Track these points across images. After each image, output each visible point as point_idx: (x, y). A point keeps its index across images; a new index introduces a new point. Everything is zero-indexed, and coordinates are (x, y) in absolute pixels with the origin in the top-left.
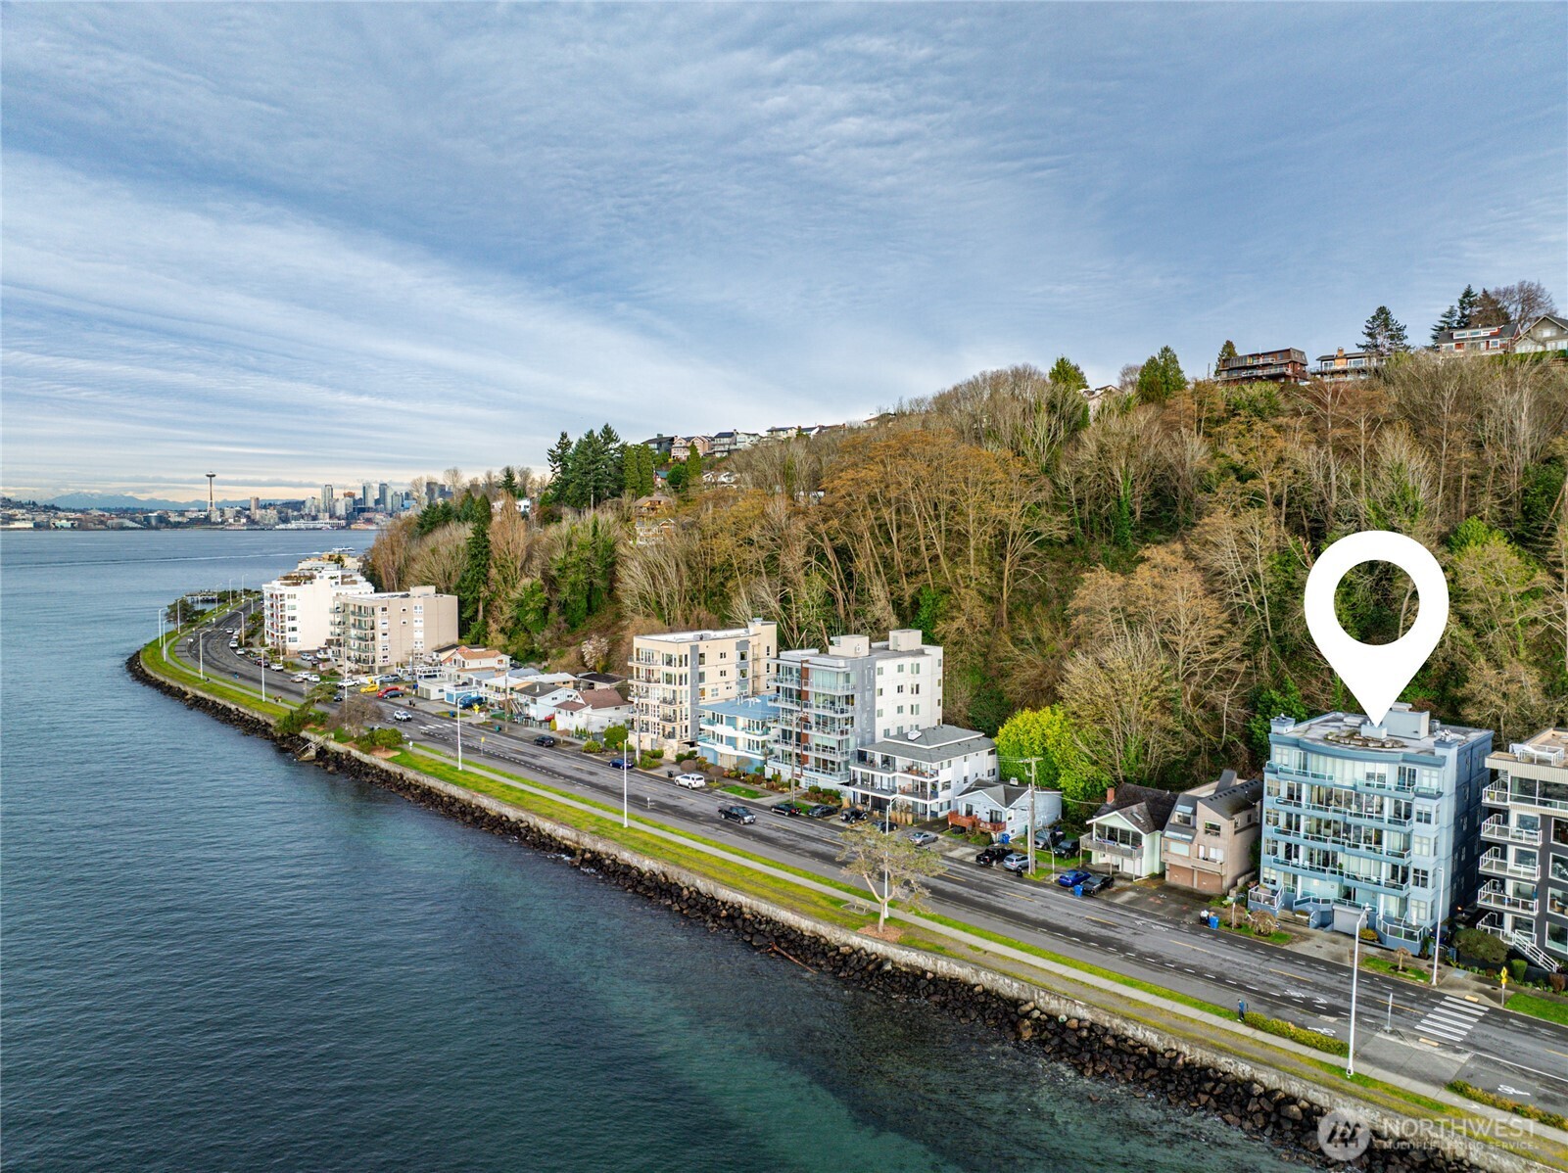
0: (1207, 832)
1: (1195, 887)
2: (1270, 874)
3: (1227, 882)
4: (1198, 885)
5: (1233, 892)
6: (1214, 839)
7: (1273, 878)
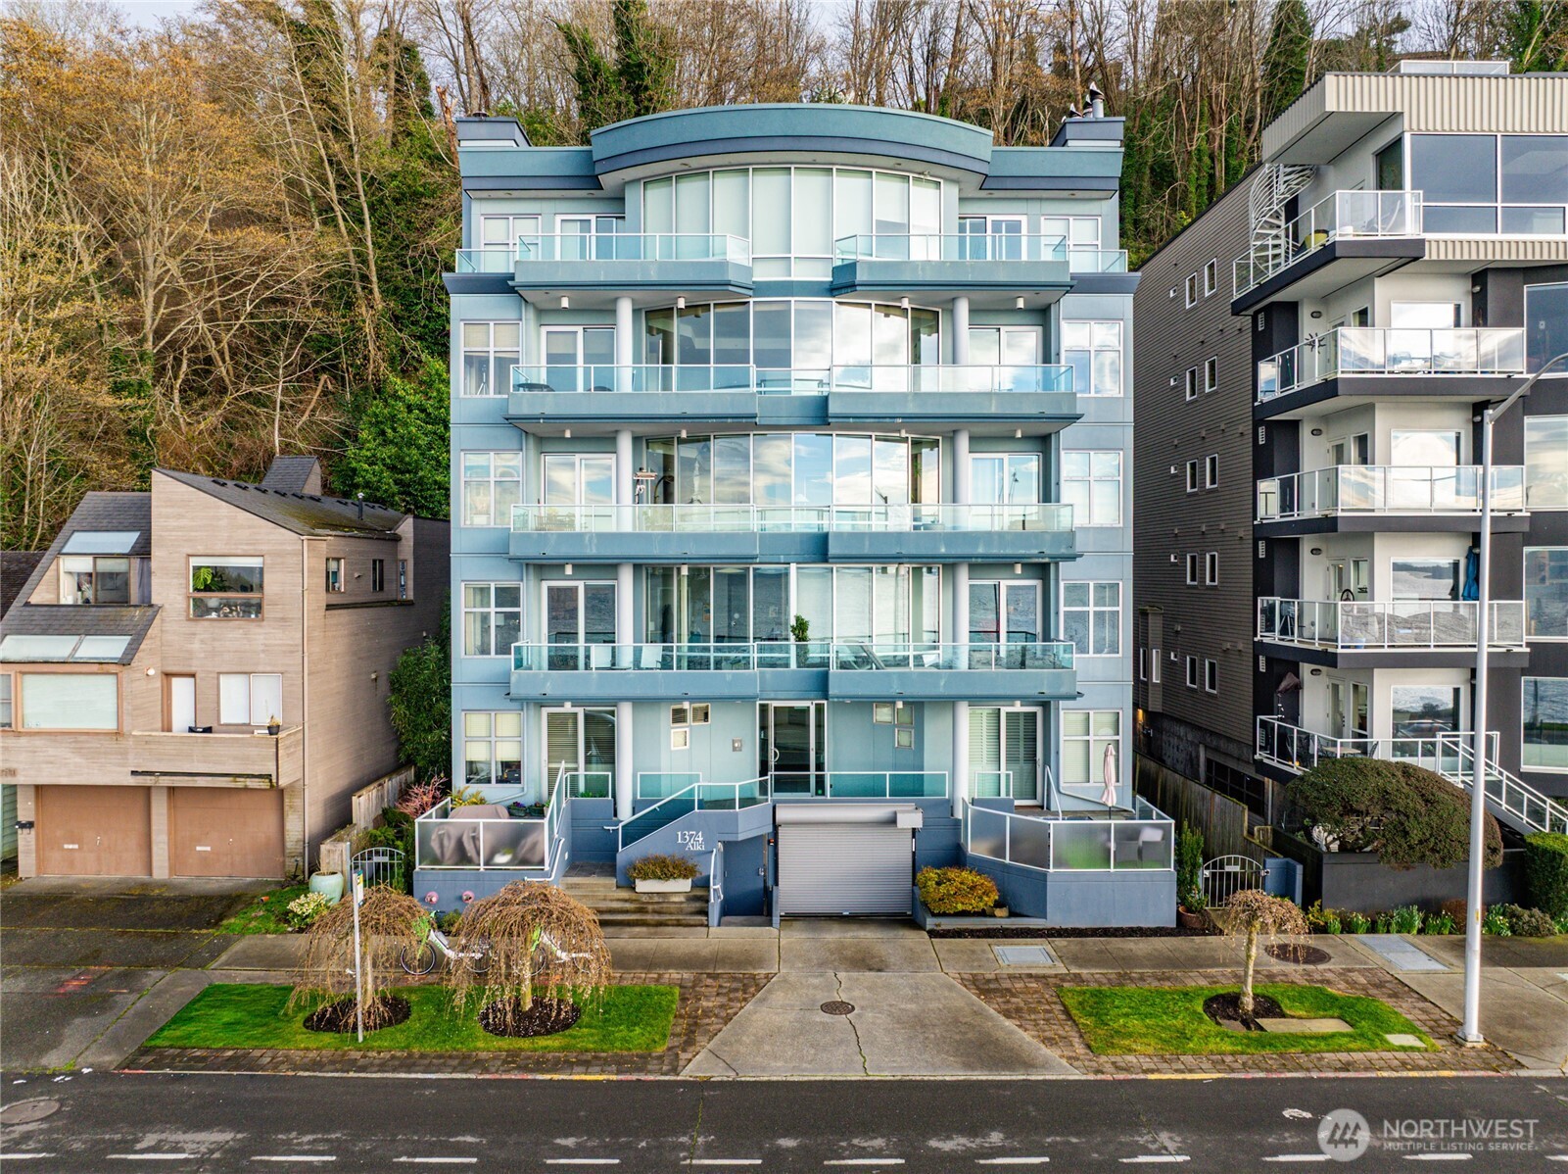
0: (201, 610)
1: (161, 872)
2: (490, 739)
3: (305, 818)
4: (176, 861)
5: (336, 853)
6: (234, 635)
7: (508, 752)
